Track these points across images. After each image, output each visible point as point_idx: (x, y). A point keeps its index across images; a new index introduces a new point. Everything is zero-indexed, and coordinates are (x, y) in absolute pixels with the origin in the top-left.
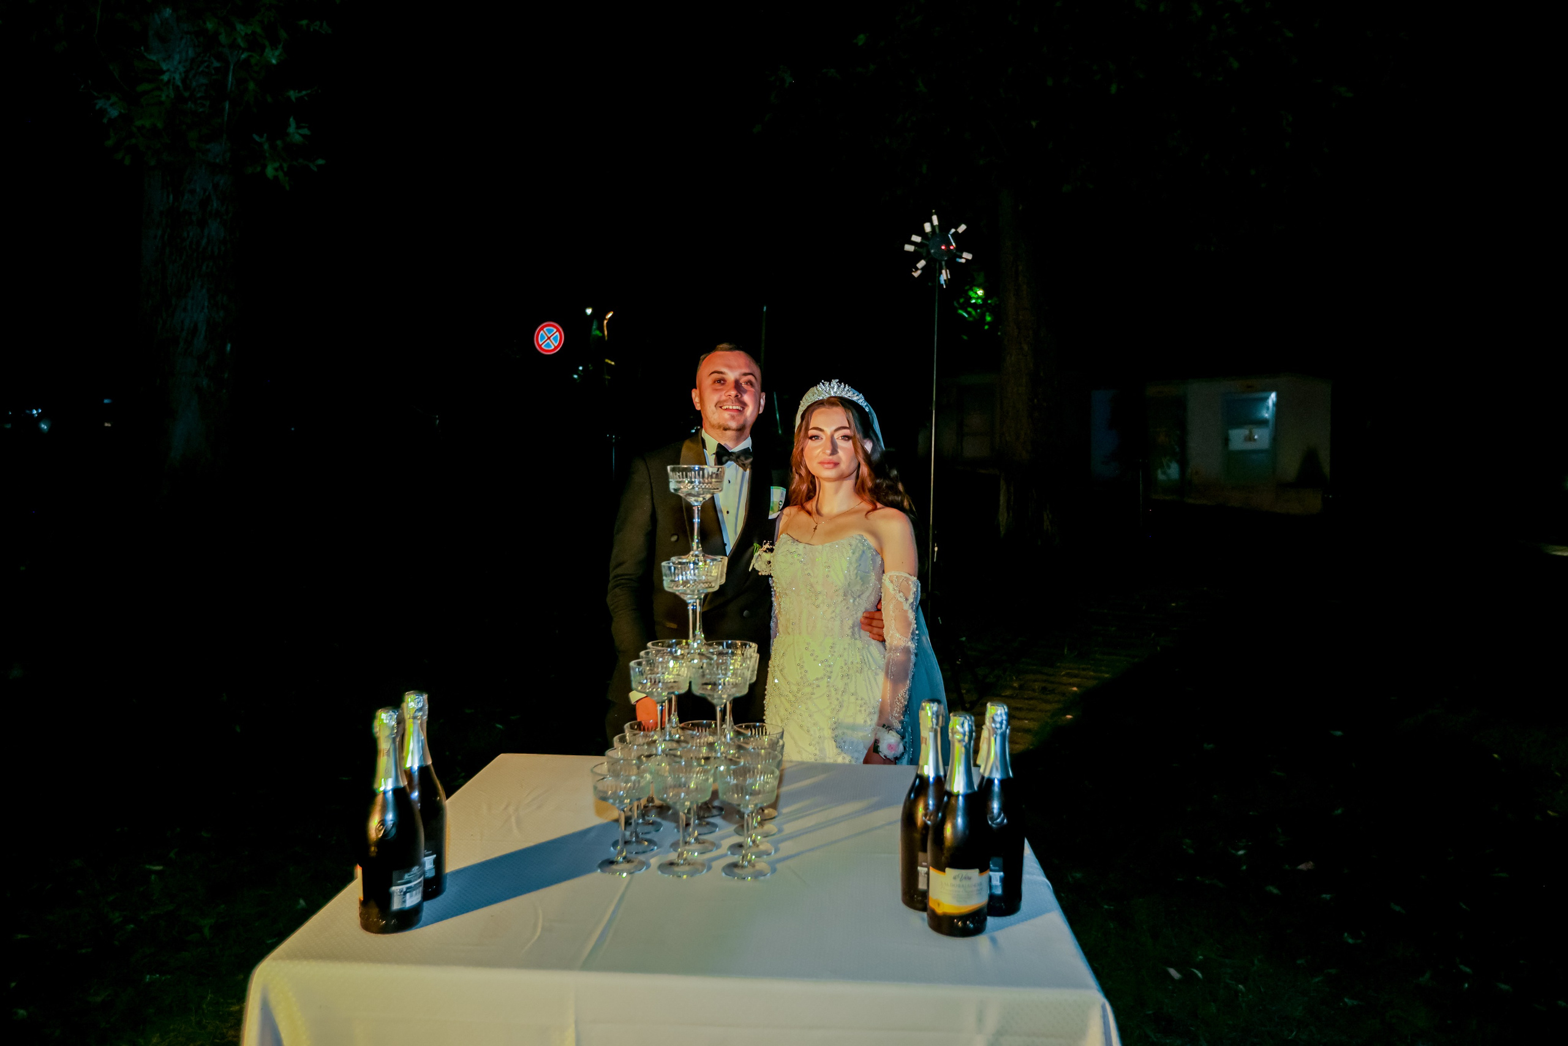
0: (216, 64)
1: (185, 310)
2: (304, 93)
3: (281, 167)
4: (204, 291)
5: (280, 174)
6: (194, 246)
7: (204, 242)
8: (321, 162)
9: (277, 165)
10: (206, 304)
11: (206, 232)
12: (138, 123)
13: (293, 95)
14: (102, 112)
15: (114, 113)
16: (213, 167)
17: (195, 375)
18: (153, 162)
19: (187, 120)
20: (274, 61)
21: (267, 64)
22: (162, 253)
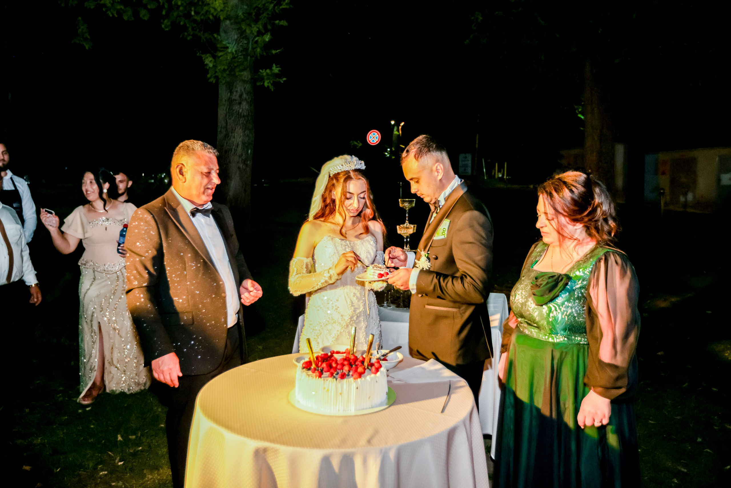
0: (246, 42)
1: (234, 137)
2: (278, 51)
3: (270, 82)
4: (241, 130)
5: (270, 85)
6: (237, 113)
7: (241, 111)
8: (285, 79)
9: (268, 81)
10: (242, 135)
11: (241, 107)
12: (219, 68)
13: (274, 52)
14: (207, 65)
15: (211, 65)
16: (244, 81)
17: (238, 162)
18: (224, 82)
19: (235, 65)
20: (267, 40)
21: (264, 41)
22: (226, 116)
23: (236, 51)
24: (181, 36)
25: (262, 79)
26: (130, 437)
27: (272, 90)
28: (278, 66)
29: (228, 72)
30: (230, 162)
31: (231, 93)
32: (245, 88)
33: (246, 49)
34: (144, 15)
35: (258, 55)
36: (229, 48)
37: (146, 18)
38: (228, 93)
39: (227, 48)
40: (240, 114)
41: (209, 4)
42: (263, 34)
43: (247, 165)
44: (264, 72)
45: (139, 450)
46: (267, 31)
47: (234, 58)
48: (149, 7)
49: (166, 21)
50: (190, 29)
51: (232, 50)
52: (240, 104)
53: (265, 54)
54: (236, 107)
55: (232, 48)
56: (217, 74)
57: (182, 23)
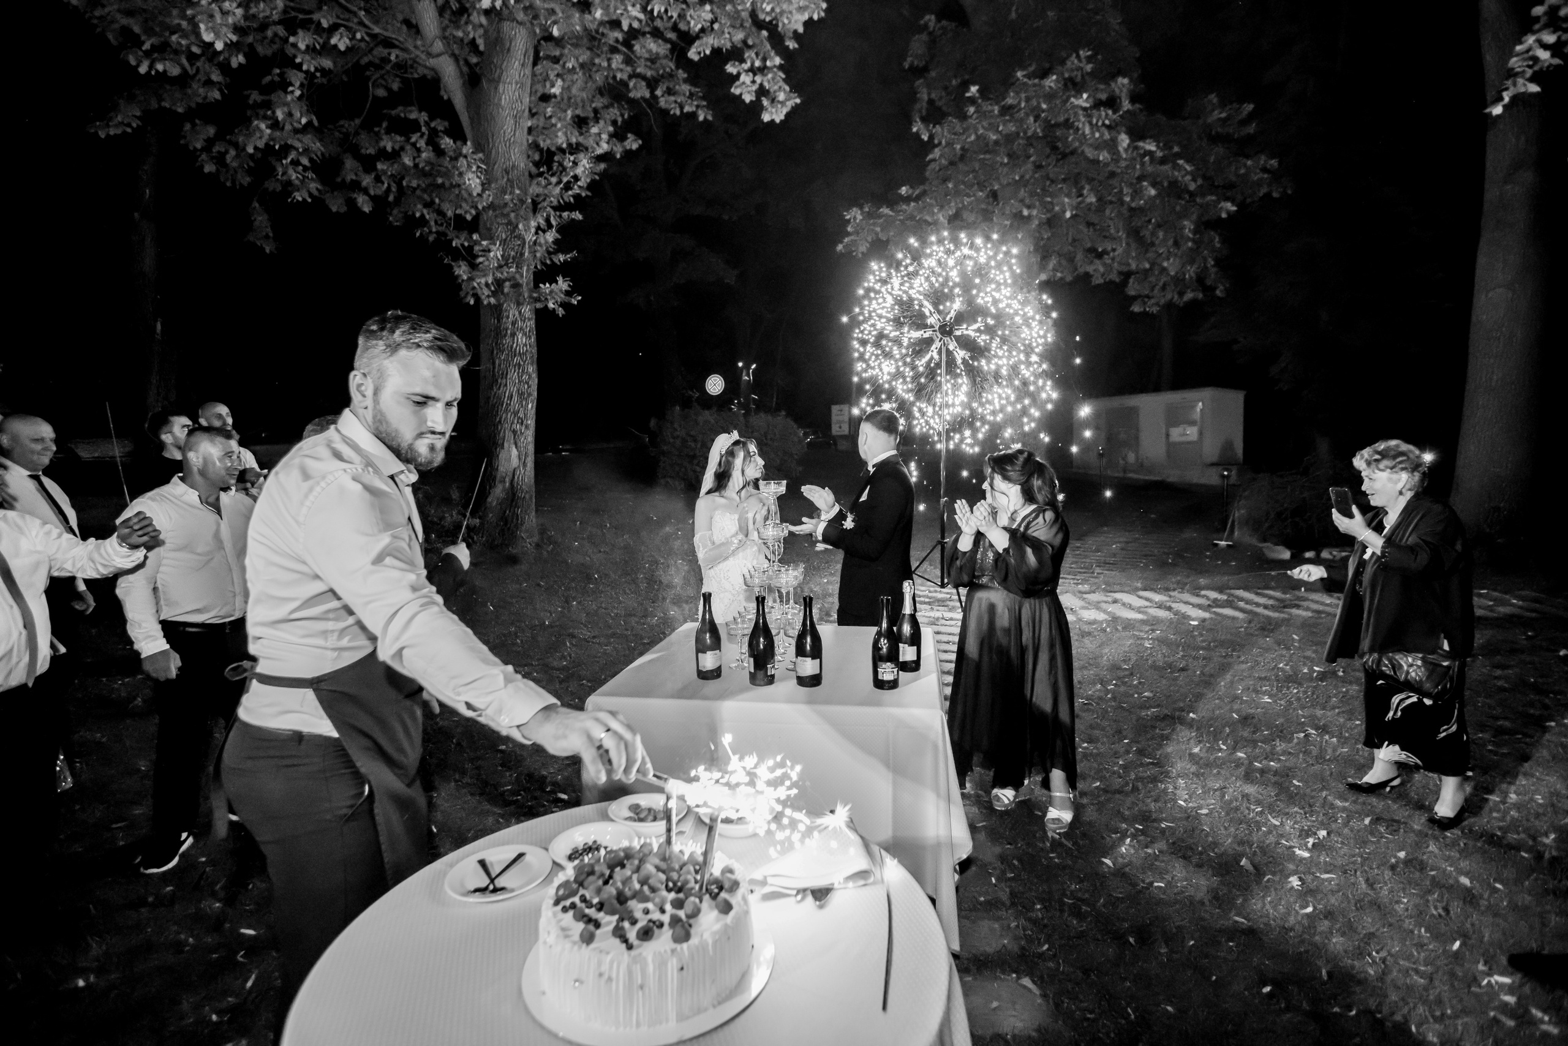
1: (506, 385)
2: (568, 256)
5: (556, 307)
6: (509, 349)
7: (515, 345)
8: (578, 298)
9: (554, 301)
10: (517, 381)
11: (515, 340)
12: (478, 281)
14: (459, 276)
15: (465, 277)
22: (492, 353)
23: (502, 256)
24: (418, 234)
25: (545, 298)
28: (567, 280)
29: (492, 288)
30: (500, 422)
31: (499, 318)
32: (520, 312)
33: (520, 254)
34: (365, 206)
35: (540, 262)
36: (491, 250)
37: (367, 209)
38: (494, 320)
39: (489, 250)
40: (513, 350)
41: (459, 186)
42: (544, 231)
43: (526, 426)
44: (546, 287)
46: (550, 226)
47: (500, 266)
48: (372, 193)
49: (395, 212)
50: (432, 223)
51: (496, 254)
52: (513, 334)
54: (507, 340)
55: (496, 250)
56: (476, 291)
57: (418, 215)
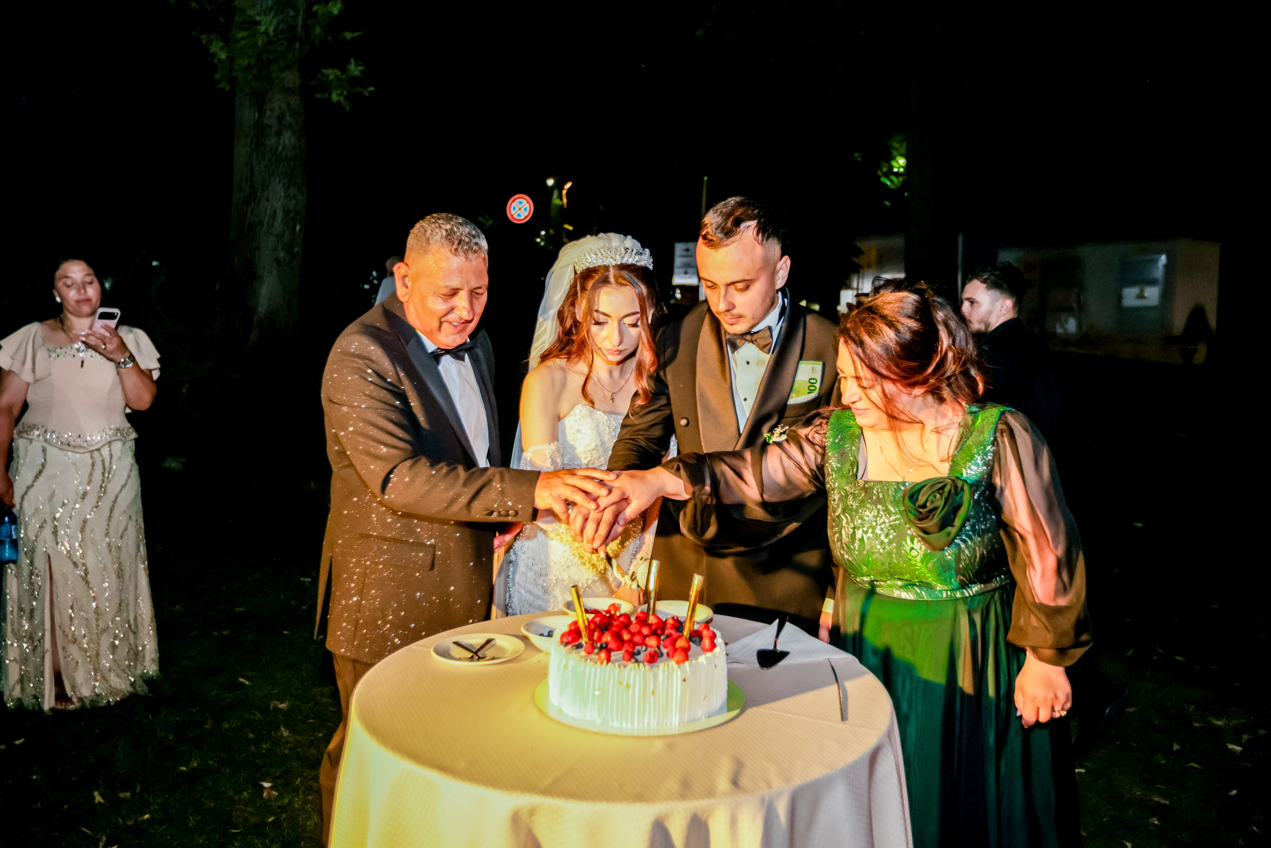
0: (292, 13)
1: (267, 200)
2: (356, 34)
3: (342, 94)
4: (281, 185)
5: (342, 99)
6: (273, 152)
7: (280, 148)
8: (372, 89)
9: (339, 92)
10: (282, 195)
11: (282, 140)
12: (239, 62)
13: (348, 35)
14: (214, 55)
15: (223, 56)
16: (287, 91)
17: (275, 249)
18: (248, 90)
19: (271, 57)
20: (336, 12)
21: (330, 14)
22: (251, 157)
23: (275, 30)
25: (326, 87)
26: (122, 795)
27: (348, 109)
28: (360, 63)
29: (255, 71)
30: (258, 248)
31: (261, 112)
32: (288, 105)
33: (293, 28)
35: (317, 41)
36: (263, 23)
38: (254, 115)
39: (259, 23)
40: (278, 154)
43: (293, 255)
44: (331, 74)
45: (144, 821)
47: (270, 43)
51: (267, 29)
52: (279, 133)
53: (330, 38)
54: (271, 141)
55: (268, 24)
56: (234, 74)
